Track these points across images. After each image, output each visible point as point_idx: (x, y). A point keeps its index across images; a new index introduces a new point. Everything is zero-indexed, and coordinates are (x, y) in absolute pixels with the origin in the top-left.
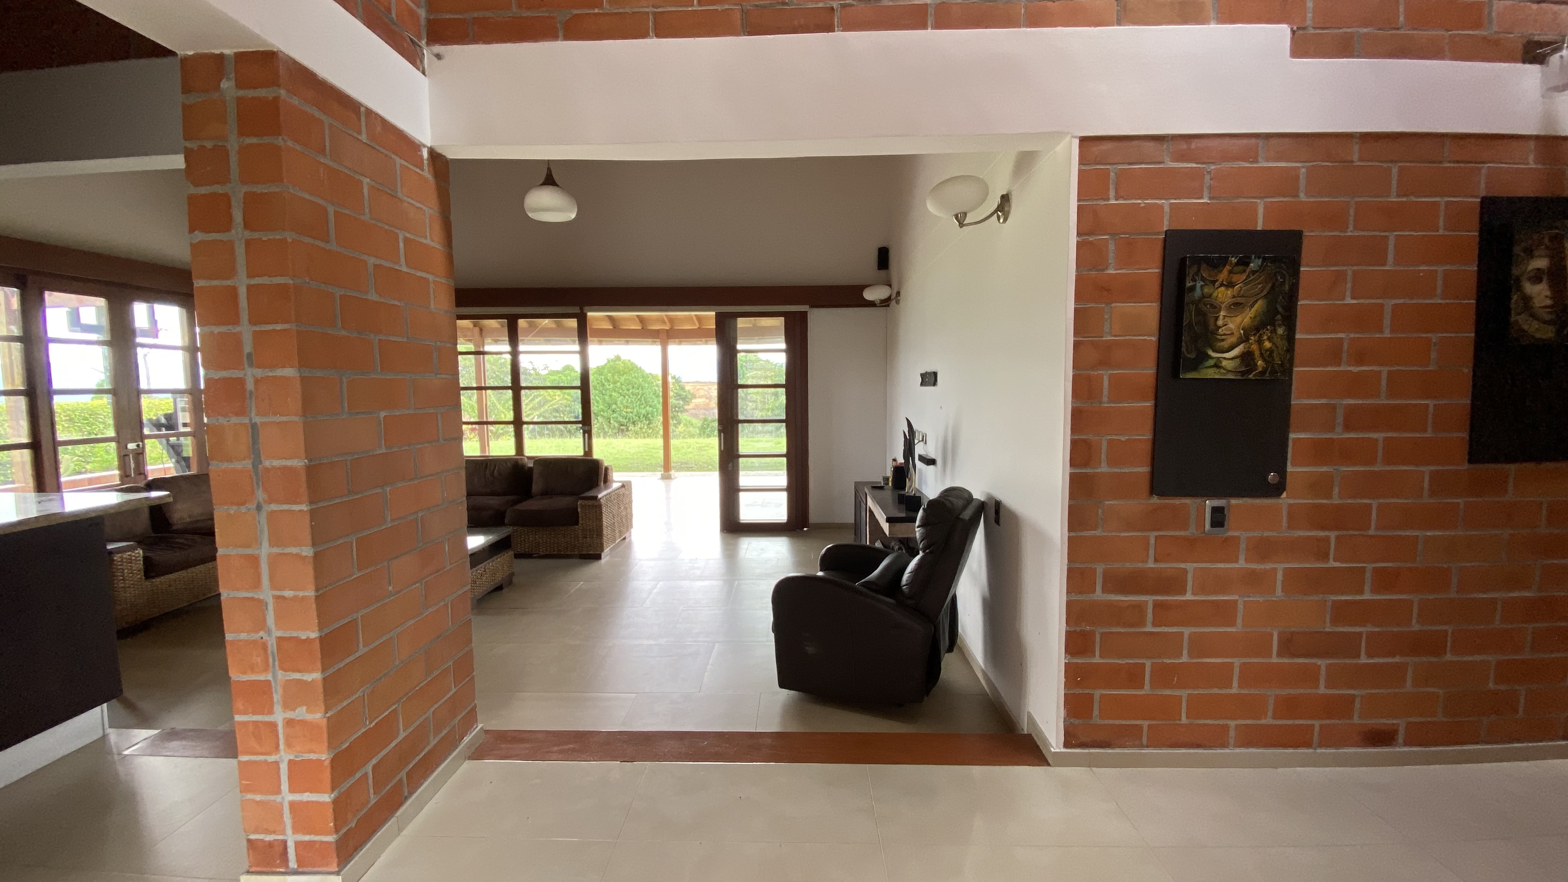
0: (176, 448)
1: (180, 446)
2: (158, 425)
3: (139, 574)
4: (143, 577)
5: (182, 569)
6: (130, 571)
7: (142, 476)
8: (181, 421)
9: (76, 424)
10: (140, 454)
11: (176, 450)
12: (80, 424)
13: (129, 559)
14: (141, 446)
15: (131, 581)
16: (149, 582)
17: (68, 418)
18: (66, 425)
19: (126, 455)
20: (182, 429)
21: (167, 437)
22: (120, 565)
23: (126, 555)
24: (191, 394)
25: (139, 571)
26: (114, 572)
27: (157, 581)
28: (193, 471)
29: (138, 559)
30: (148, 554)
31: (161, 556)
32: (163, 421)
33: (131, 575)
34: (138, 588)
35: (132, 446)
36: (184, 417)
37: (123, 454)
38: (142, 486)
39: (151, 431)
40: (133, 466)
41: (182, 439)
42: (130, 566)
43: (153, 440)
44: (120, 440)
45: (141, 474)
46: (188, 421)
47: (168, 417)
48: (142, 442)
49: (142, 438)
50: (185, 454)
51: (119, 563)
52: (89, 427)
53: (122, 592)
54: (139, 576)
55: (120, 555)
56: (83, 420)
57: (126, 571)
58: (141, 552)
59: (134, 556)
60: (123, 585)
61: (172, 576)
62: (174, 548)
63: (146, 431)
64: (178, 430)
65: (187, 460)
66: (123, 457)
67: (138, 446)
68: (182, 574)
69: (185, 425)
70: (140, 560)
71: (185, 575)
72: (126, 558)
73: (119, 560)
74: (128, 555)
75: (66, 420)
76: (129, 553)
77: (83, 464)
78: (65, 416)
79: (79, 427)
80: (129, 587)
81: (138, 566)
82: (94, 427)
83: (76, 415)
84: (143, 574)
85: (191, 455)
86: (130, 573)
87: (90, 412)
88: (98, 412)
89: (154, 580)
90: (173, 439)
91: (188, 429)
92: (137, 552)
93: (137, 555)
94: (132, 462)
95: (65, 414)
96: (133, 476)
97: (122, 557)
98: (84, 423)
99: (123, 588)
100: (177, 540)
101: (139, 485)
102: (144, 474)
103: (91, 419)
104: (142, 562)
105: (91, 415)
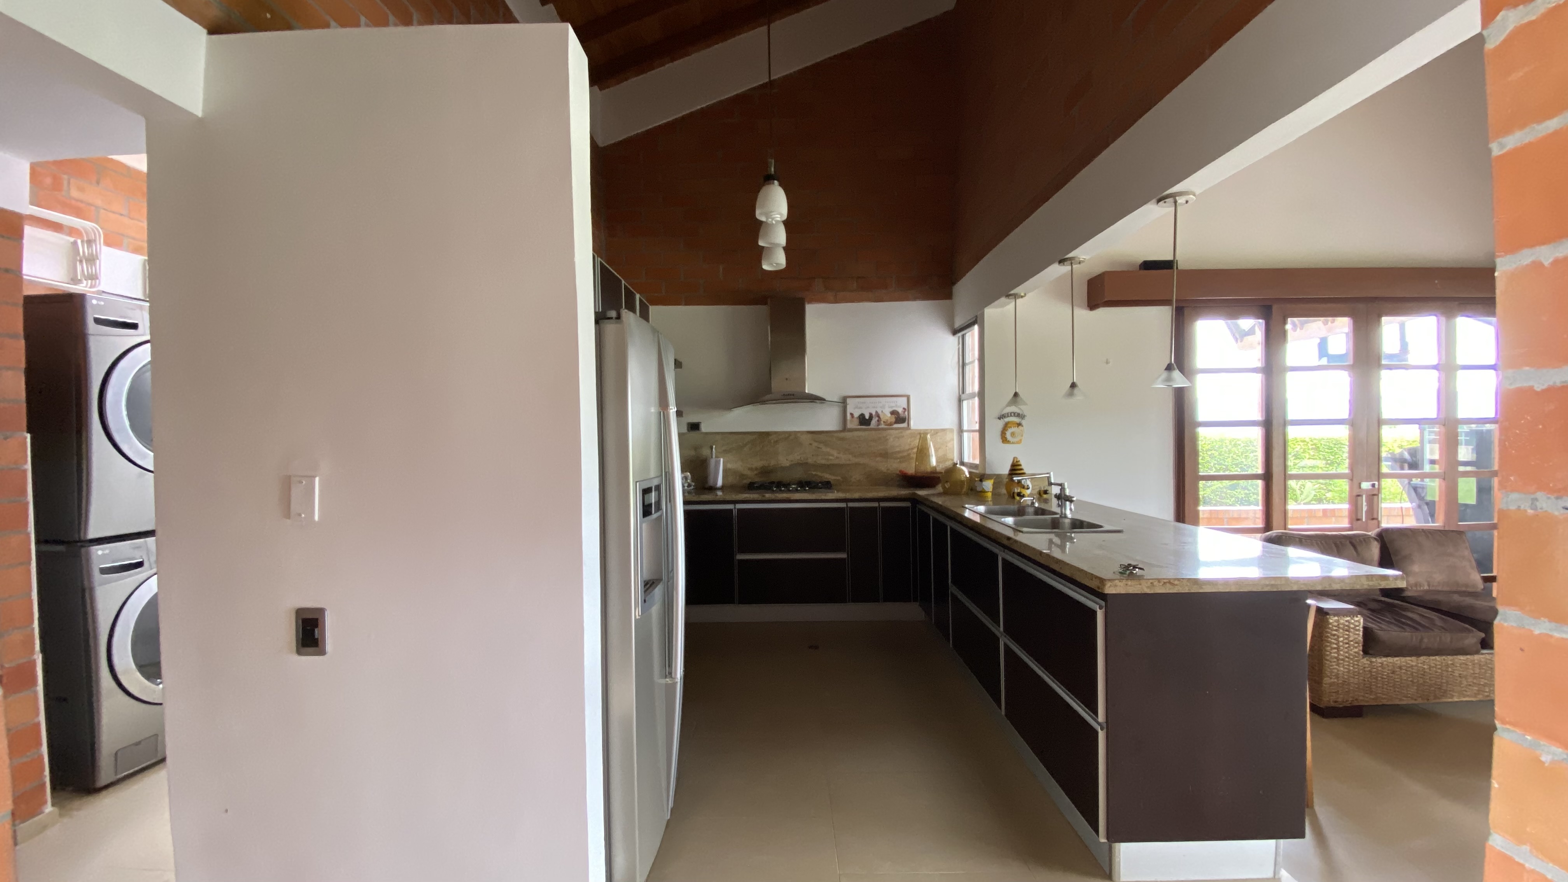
0: (1420, 490)
1: (1423, 488)
2: (1400, 461)
3: (1356, 647)
4: (1361, 653)
5: (1410, 655)
6: (1346, 641)
7: (1375, 522)
8: (1428, 456)
9: (1321, 453)
10: (1374, 496)
11: (1417, 491)
12: (1324, 453)
13: (1347, 626)
14: (1376, 486)
15: (1346, 652)
16: (1367, 660)
17: (1314, 446)
18: (1312, 454)
19: (1358, 496)
20: (1427, 468)
21: (1410, 477)
22: (1336, 630)
23: (1344, 620)
24: (1444, 425)
25: (1356, 643)
26: (1328, 637)
27: (1379, 660)
28: (1438, 524)
29: (1358, 628)
30: (1370, 625)
31: (1388, 632)
32: (1407, 456)
33: (1347, 646)
34: (1354, 664)
35: (1366, 485)
36: (1432, 452)
37: (1355, 494)
38: (1373, 536)
39: (1392, 468)
40: (1365, 509)
41: (1427, 480)
42: (1347, 635)
43: (1395, 480)
44: (1353, 478)
45: (1373, 519)
46: (1436, 457)
47: (1413, 452)
48: (1379, 481)
49: (1379, 476)
50: (1429, 498)
51: (1335, 628)
52: (1333, 456)
53: (1334, 664)
54: (1356, 650)
55: (1336, 618)
56: (1328, 449)
57: (1341, 639)
58: (1362, 620)
59: (1352, 624)
60: (1336, 655)
61: (1397, 661)
62: (1404, 623)
63: (1385, 468)
64: (1422, 469)
65: (1431, 505)
66: (1355, 498)
67: (1373, 485)
68: (1411, 661)
69: (1433, 462)
70: (1359, 630)
71: (1414, 664)
72: (1343, 624)
73: (1336, 624)
74: (1347, 621)
75: (1312, 449)
76: (1348, 618)
77: (1323, 491)
78: (1312, 445)
79: (1324, 455)
80: (1342, 660)
81: (1356, 636)
82: (1337, 456)
83: (1321, 444)
84: (1361, 648)
85: (1437, 499)
86: (1347, 643)
87: (1334, 442)
88: (1342, 442)
89: (1374, 660)
90: (1416, 481)
91: (1437, 469)
92: (1356, 619)
93: (1357, 624)
94: (1364, 504)
95: (1312, 443)
96: (1364, 520)
97: (1338, 621)
98: (1328, 453)
99: (1336, 658)
100: (1410, 615)
101: (1370, 533)
102: (1377, 519)
103: (1335, 449)
104: (1361, 634)
105: (1335, 444)
